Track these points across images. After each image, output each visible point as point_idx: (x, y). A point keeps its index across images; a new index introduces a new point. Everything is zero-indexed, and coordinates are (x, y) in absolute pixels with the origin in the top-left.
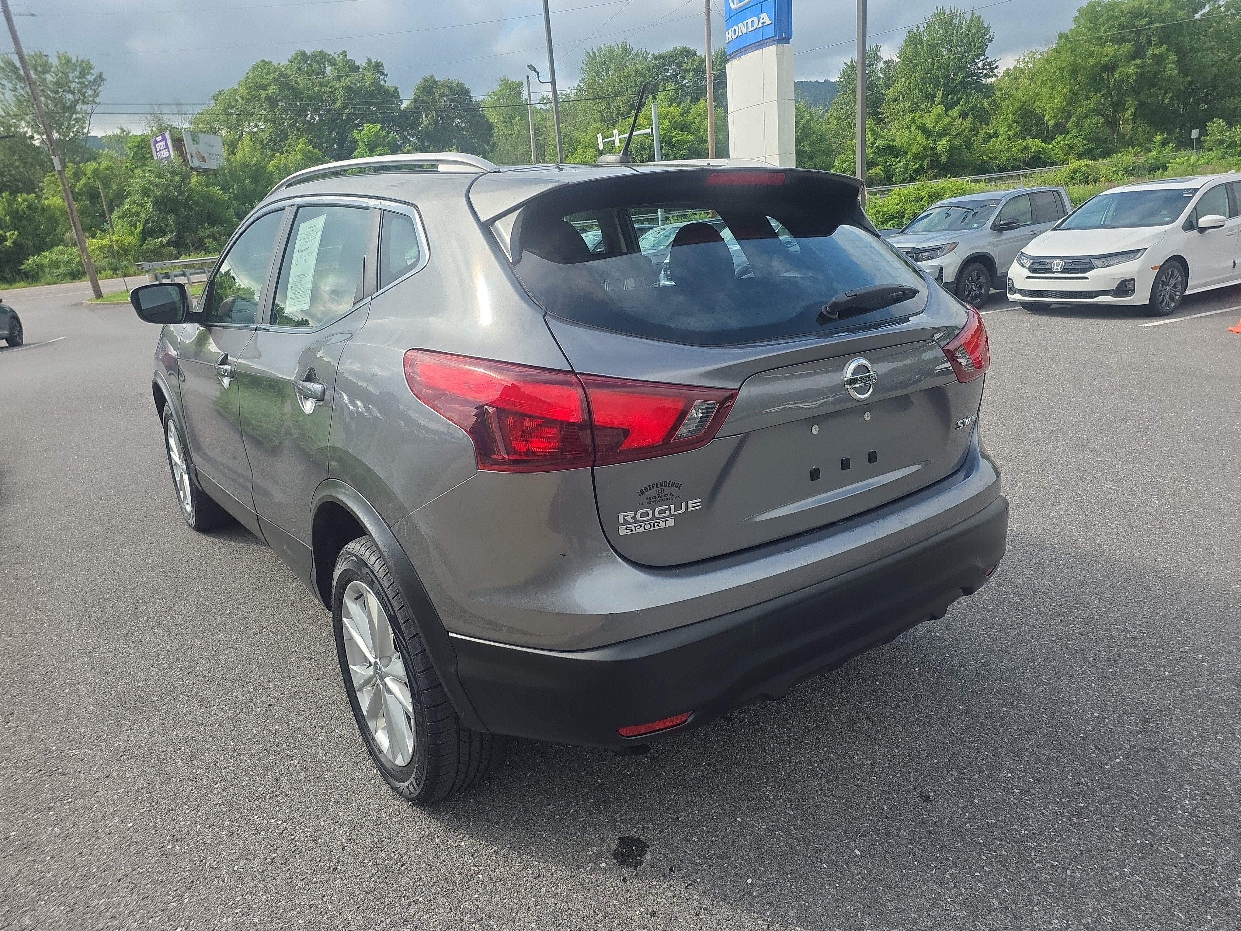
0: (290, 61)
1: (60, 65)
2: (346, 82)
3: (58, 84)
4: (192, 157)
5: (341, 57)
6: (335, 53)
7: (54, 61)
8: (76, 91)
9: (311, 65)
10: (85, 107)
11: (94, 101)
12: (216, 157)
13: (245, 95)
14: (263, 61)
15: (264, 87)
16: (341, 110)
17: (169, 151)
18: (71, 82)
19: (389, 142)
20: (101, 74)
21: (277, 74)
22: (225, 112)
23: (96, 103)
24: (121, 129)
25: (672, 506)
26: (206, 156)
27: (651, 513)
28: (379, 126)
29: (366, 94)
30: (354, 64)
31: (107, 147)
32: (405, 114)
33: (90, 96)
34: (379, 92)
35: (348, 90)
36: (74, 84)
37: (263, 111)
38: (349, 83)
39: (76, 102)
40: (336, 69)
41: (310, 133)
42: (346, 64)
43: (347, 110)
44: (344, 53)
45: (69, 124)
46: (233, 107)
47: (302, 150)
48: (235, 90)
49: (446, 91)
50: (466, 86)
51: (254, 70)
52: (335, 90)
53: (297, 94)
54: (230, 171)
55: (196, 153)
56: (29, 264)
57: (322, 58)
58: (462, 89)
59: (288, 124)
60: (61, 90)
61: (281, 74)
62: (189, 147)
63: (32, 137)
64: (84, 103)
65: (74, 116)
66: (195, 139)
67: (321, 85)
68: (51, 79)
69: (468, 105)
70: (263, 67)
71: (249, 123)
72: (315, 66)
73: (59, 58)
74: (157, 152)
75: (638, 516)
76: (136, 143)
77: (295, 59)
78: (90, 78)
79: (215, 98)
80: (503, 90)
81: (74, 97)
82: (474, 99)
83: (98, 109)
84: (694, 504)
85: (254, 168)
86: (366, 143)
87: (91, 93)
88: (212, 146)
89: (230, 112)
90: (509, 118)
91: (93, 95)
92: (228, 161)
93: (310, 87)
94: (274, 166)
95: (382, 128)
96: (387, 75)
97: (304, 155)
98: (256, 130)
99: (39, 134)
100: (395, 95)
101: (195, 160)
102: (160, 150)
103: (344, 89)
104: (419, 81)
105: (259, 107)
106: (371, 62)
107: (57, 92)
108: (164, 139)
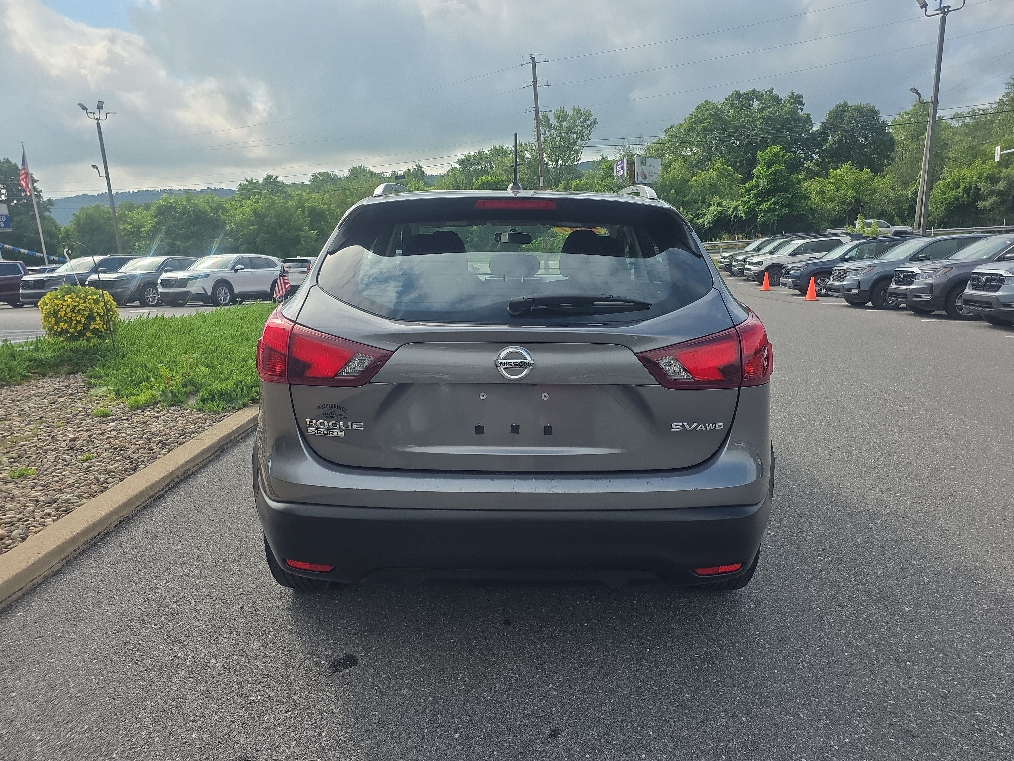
0: (727, 100)
1: (573, 115)
2: (767, 113)
3: (569, 128)
4: (638, 175)
5: (768, 93)
6: (763, 90)
7: (570, 113)
8: (579, 132)
9: (742, 102)
10: (581, 142)
11: (588, 138)
12: (655, 175)
13: (688, 128)
14: (706, 101)
15: (702, 122)
16: (757, 135)
17: (624, 171)
18: (577, 126)
19: (785, 160)
20: (596, 119)
21: (714, 110)
22: (671, 141)
23: (589, 139)
24: (603, 156)
25: (341, 423)
26: (647, 174)
27: (326, 423)
28: (780, 147)
29: (781, 121)
30: (778, 97)
31: (592, 169)
32: (813, 136)
33: (586, 135)
34: (793, 119)
35: (767, 119)
36: (579, 127)
37: (699, 139)
38: (768, 114)
39: (577, 139)
40: (761, 103)
41: (729, 155)
42: (771, 99)
43: (762, 135)
44: (771, 90)
45: (570, 154)
46: (677, 137)
47: (718, 168)
48: (682, 125)
49: (855, 114)
50: (876, 109)
51: (698, 108)
52: (756, 120)
53: (726, 124)
54: (661, 184)
55: (641, 172)
56: (523, 248)
57: (752, 95)
58: (872, 111)
59: (715, 148)
60: (569, 132)
61: (717, 109)
62: (638, 168)
63: (547, 163)
64: (582, 140)
65: (574, 149)
66: (643, 163)
67: (747, 116)
68: (566, 125)
69: (875, 124)
70: (706, 106)
71: (686, 149)
72: (745, 101)
73: (574, 110)
74: (617, 172)
75: (318, 423)
76: (608, 166)
77: (730, 98)
78: (589, 122)
79: (666, 132)
80: (917, 109)
81: (577, 136)
82: (882, 120)
83: (589, 143)
84: (357, 425)
85: (679, 182)
86: (766, 161)
87: (587, 132)
88: (654, 167)
89: (675, 141)
90: (917, 134)
91: (588, 134)
92: (662, 177)
93: (737, 119)
94: (695, 181)
95: (782, 149)
96: (805, 104)
97: (720, 172)
98: (690, 153)
99: (552, 161)
100: (808, 120)
101: (639, 177)
102: (619, 171)
103: (764, 118)
104: (832, 107)
105: (697, 136)
106: (793, 95)
107: (567, 133)
108: (623, 163)
